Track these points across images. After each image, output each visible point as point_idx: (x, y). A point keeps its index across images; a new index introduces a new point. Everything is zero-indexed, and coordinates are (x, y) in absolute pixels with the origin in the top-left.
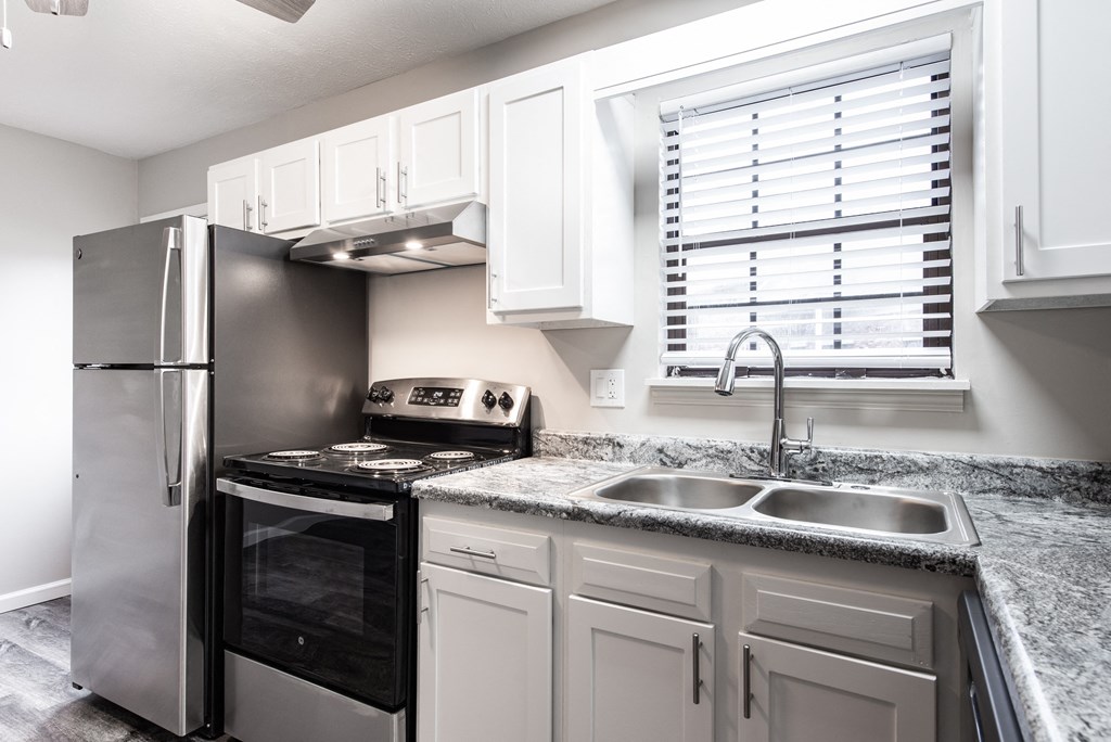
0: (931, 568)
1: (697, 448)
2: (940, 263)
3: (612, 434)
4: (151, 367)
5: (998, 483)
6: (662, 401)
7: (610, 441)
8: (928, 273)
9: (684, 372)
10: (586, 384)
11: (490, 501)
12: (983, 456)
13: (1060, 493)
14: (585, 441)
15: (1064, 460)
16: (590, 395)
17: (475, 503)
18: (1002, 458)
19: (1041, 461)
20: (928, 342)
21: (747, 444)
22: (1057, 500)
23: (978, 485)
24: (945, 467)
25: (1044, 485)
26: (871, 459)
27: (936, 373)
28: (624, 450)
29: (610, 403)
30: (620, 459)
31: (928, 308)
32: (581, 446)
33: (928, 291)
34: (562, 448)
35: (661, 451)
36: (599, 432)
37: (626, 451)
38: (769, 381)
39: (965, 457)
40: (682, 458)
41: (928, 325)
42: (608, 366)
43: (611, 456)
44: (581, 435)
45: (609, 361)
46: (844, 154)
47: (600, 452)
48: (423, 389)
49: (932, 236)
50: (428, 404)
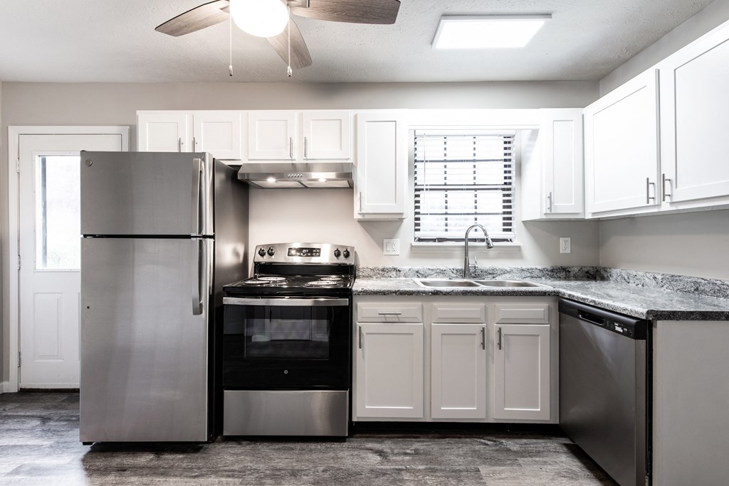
0: (549, 295)
1: (432, 270)
2: (508, 204)
3: (395, 267)
4: (189, 237)
5: (529, 275)
6: (415, 252)
7: (395, 269)
8: (504, 207)
9: (420, 240)
10: (381, 245)
11: (396, 292)
12: (524, 267)
13: (544, 276)
14: (383, 270)
15: (544, 267)
16: (383, 250)
17: (388, 294)
18: (529, 267)
19: (539, 267)
20: (504, 230)
21: (451, 267)
22: (543, 278)
23: (523, 276)
24: (514, 271)
25: (540, 274)
26: (493, 270)
27: (507, 240)
28: (402, 272)
29: (393, 253)
30: (399, 277)
31: (504, 219)
32: (381, 272)
33: (504, 213)
34: (371, 273)
35: (417, 272)
36: (389, 265)
37: (402, 273)
39: (519, 267)
40: (426, 275)
41: (504, 224)
42: (391, 238)
43: (395, 275)
44: (381, 267)
45: (392, 236)
46: (476, 163)
47: (390, 274)
48: (295, 249)
49: (504, 195)
50: (301, 256)
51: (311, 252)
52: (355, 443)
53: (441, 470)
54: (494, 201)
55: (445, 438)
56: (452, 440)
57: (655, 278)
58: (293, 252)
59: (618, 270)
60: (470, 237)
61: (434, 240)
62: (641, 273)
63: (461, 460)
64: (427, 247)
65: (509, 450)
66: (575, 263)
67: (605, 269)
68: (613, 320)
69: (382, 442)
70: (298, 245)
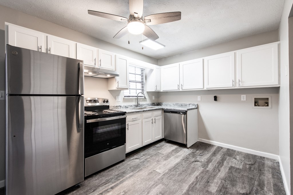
0: (161, 109)
1: (129, 105)
6: (124, 100)
8: (142, 88)
9: (125, 97)
10: (115, 98)
11: (135, 112)
14: (116, 107)
19: (150, 103)
29: (119, 101)
31: (142, 91)
35: (125, 106)
36: (118, 105)
37: (122, 107)
38: (137, 98)
40: (128, 107)
44: (116, 106)
45: (118, 95)
46: (136, 75)
47: (118, 108)
48: (88, 100)
49: (142, 84)
50: (92, 103)
51: (95, 101)
52: (128, 160)
53: (153, 155)
54: (139, 86)
55: (145, 150)
56: (147, 149)
57: (173, 104)
58: (88, 102)
59: (164, 103)
60: (138, 96)
61: (127, 97)
62: (170, 103)
63: (153, 152)
64: (127, 98)
65: (158, 147)
66: (155, 102)
67: (161, 103)
68: (180, 112)
69: (133, 157)
70: (89, 99)
